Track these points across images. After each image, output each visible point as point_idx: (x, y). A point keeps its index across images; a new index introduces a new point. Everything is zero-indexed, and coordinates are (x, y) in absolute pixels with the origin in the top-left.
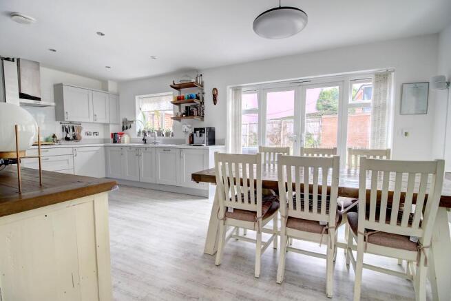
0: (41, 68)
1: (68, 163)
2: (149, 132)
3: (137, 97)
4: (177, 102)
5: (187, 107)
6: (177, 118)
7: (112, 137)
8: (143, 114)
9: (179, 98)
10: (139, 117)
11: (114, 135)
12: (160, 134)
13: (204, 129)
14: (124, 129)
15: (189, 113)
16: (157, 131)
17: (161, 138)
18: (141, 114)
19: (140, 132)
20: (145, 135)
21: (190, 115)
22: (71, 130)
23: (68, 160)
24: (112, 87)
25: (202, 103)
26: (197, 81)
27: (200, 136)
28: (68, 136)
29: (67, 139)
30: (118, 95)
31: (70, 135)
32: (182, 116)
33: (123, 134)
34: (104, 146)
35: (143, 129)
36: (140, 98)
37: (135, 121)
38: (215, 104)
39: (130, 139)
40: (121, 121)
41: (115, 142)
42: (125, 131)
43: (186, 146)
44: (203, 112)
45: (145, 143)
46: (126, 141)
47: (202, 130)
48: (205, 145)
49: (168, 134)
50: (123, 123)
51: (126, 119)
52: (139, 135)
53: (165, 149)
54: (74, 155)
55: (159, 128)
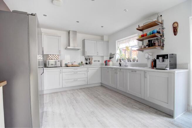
0: (77, 34)
1: (85, 75)
2: (123, 60)
3: (117, 41)
4: (141, 39)
5: (149, 41)
6: (141, 50)
7: (105, 63)
8: (120, 50)
9: (143, 36)
10: (118, 52)
11: (106, 62)
12: (129, 60)
13: (167, 55)
14: (110, 58)
15: (151, 45)
16: (127, 59)
17: (130, 63)
18: (119, 50)
19: (118, 60)
20: (121, 61)
21: (152, 46)
22: (88, 59)
23: (85, 74)
24: (106, 38)
25: (162, 36)
26: (158, 20)
27: (163, 61)
28: (87, 62)
29: (87, 64)
30: (108, 42)
31: (88, 62)
32: (145, 47)
33: (110, 61)
34: (101, 67)
35: (119, 58)
36: (118, 42)
37: (116, 54)
38: (175, 35)
39: (113, 63)
40: (109, 54)
41: (106, 65)
42: (111, 60)
43: (148, 69)
44: (163, 42)
45: (120, 66)
46: (111, 65)
47: (165, 57)
48: (168, 69)
49: (134, 60)
50: (110, 55)
51: (111, 53)
52: (117, 61)
53: (133, 71)
54: (87, 71)
55: (129, 57)
